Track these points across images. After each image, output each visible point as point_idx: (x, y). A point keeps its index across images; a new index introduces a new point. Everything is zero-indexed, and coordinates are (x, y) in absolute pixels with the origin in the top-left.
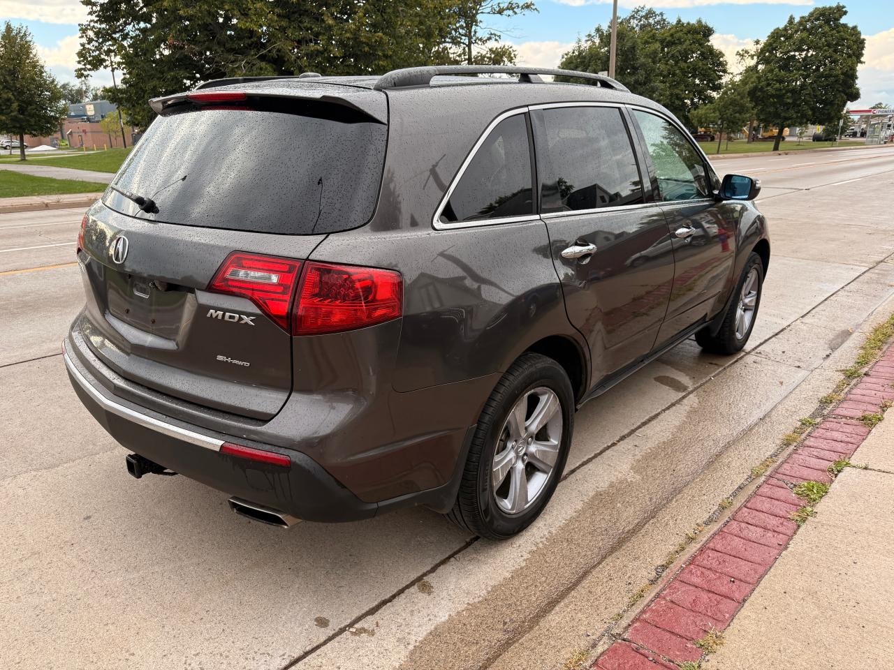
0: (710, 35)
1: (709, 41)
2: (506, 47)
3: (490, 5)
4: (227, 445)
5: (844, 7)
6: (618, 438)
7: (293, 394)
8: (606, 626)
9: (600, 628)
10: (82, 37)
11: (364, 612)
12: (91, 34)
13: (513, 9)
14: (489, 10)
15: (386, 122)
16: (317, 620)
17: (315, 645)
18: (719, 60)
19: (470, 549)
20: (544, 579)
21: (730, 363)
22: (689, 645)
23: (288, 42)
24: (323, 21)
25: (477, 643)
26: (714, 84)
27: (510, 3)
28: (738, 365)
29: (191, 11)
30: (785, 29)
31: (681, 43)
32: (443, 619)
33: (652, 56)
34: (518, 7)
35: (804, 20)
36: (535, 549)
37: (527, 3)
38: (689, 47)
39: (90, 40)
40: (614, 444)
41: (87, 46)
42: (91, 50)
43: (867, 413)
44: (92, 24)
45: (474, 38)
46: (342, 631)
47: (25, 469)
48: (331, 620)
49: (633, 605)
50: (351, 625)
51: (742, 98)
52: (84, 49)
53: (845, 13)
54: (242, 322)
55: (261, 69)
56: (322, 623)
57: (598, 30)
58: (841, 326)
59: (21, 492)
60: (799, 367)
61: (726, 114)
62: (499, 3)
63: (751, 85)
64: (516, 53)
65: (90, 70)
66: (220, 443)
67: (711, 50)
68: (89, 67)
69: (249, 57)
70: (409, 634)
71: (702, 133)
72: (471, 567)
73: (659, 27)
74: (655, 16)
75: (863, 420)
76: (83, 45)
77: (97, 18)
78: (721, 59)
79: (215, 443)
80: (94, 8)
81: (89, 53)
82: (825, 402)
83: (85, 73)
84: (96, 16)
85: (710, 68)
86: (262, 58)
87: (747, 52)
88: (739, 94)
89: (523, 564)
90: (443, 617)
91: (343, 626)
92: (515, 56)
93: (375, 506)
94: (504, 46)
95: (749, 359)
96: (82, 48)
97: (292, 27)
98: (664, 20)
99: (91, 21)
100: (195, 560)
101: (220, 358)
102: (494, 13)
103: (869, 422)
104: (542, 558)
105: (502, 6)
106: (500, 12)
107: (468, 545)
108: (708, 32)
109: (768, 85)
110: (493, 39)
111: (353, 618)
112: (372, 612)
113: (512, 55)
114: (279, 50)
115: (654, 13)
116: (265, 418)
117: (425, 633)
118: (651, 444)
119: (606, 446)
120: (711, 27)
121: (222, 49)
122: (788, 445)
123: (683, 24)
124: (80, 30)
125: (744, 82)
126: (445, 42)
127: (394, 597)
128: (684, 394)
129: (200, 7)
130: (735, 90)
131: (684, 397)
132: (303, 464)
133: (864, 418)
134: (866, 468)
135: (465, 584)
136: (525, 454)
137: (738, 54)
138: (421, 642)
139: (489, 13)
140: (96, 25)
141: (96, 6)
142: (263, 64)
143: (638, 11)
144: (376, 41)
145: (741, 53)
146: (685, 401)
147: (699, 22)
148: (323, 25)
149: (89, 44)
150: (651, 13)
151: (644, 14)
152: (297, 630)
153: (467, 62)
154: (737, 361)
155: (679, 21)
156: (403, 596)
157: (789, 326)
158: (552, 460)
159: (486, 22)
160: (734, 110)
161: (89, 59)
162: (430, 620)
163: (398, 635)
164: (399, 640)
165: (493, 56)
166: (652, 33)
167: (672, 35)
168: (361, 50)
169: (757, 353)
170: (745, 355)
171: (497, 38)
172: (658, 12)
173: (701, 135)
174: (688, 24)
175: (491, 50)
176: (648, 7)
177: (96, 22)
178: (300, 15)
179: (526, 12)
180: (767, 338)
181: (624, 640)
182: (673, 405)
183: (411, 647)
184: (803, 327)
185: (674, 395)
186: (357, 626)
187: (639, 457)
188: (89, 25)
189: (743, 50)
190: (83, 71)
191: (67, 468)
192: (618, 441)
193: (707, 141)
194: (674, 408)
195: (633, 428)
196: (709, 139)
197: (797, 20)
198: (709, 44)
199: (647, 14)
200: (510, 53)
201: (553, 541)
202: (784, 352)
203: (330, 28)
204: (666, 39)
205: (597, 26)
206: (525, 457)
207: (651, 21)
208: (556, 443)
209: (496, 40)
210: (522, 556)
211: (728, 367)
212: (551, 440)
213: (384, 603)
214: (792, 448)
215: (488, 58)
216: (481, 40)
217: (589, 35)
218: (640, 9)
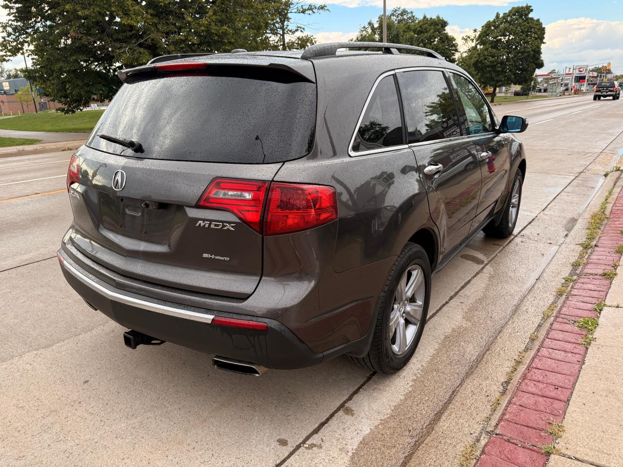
0: (446, 26)
1: (445, 30)
2: (309, 36)
3: (296, 7)
4: (217, 318)
5: (531, 7)
6: (448, 298)
7: (263, 278)
8: (481, 426)
9: (478, 428)
10: (3, 32)
11: (310, 432)
12: (10, 29)
13: (312, 10)
14: (296, 10)
15: (315, 82)
16: (278, 441)
17: (282, 459)
18: (452, 43)
19: (371, 382)
20: (427, 398)
21: (507, 242)
22: (542, 434)
23: (159, 34)
24: (184, 18)
25: (395, 447)
27: (310, 6)
28: (511, 244)
29: (87, 12)
30: (494, 21)
31: (427, 32)
32: (367, 432)
33: (410, 41)
34: (316, 8)
35: (506, 16)
36: (415, 378)
37: (321, 6)
38: (433, 34)
39: (9, 35)
40: (447, 303)
41: (7, 39)
42: (10, 41)
43: (606, 271)
44: (10, 22)
45: (286, 30)
46: (298, 447)
47: (27, 350)
48: (289, 440)
49: (495, 410)
50: (304, 442)
52: (5, 40)
53: (532, 10)
54: (225, 228)
55: (140, 53)
56: (283, 442)
57: (370, 24)
58: (569, 216)
60: (551, 243)
62: (302, 6)
63: (475, 59)
64: (316, 40)
65: (10, 56)
66: (212, 317)
67: (447, 36)
68: (9, 54)
69: (131, 45)
70: (346, 445)
72: (375, 394)
73: (410, 21)
74: (408, 14)
75: (604, 276)
76: (3, 38)
77: (14, 18)
78: (454, 42)
79: (208, 318)
80: (11, 10)
81: (9, 44)
82: (575, 265)
83: (7, 58)
84: (13, 17)
85: (447, 48)
86: (141, 45)
87: (469, 37)
88: (467, 65)
89: (411, 389)
90: (366, 431)
91: (298, 443)
92: (315, 42)
93: (321, 355)
94: (307, 36)
95: (518, 240)
96: (3, 40)
97: (161, 23)
98: (414, 17)
99: (9, 20)
100: (176, 406)
101: (205, 255)
102: (299, 13)
103: (609, 277)
104: (422, 384)
105: (304, 7)
106: (303, 12)
107: (369, 379)
108: (444, 24)
109: (485, 59)
110: (300, 31)
111: (304, 437)
112: (316, 431)
113: (313, 42)
114: (152, 40)
115: (407, 12)
116: (244, 297)
117: (357, 443)
118: (471, 301)
119: (442, 304)
120: (446, 21)
121: (110, 39)
122: (561, 295)
123: (428, 19)
124: (1, 27)
125: (470, 57)
126: (266, 33)
127: (328, 420)
128: (483, 266)
129: (94, 9)
130: (464, 63)
131: (483, 268)
132: (277, 328)
133: (605, 275)
134: (618, 307)
135: (375, 406)
136: (404, 312)
137: (463, 38)
138: (356, 450)
139: (296, 12)
140: (13, 23)
141: (13, 9)
142: (142, 50)
143: (396, 10)
144: (222, 32)
145: (465, 38)
146: (485, 270)
147: (438, 17)
148: (184, 22)
149: (8, 37)
150: (404, 12)
151: (400, 12)
152: (267, 450)
153: (282, 46)
154: (510, 242)
155: (425, 17)
156: (334, 418)
157: (536, 217)
158: (419, 316)
159: (295, 19)
161: (9, 48)
162: (358, 433)
163: (339, 446)
164: (340, 450)
165: (300, 42)
166: (407, 25)
167: (421, 26)
168: (212, 39)
169: (521, 236)
170: (514, 238)
171: (302, 29)
172: (409, 11)
174: (431, 19)
175: (298, 38)
176: (402, 8)
177: (14, 21)
178: (167, 14)
179: (321, 11)
180: (525, 225)
181: (497, 434)
182: (478, 273)
183: (350, 454)
184: (545, 217)
185: (477, 267)
186: (309, 442)
187: (466, 310)
188: (8, 23)
189: (466, 36)
190: (4, 57)
191: (59, 347)
192: (449, 300)
194: (479, 275)
195: (456, 291)
197: (501, 15)
198: (445, 32)
199: (402, 13)
200: (312, 40)
201: (426, 371)
202: (538, 234)
203: (189, 22)
204: (417, 29)
205: (369, 21)
206: (404, 315)
207: (405, 17)
208: (421, 303)
209: (301, 31)
210: (408, 384)
211: (506, 246)
212: (418, 301)
213: (322, 424)
214: (564, 297)
215: (296, 43)
216: (291, 31)
217: (364, 27)
218: (397, 9)
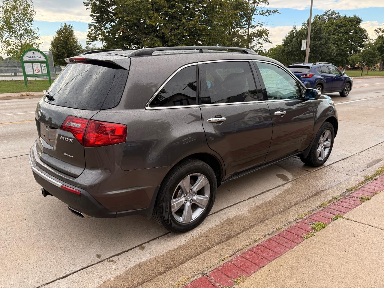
0: (360, 22)
1: (359, 25)
2: (265, 29)
3: (258, 11)
4: (63, 185)
6: (247, 198)
7: (86, 169)
8: (203, 270)
9: (201, 270)
10: (89, 29)
11: (115, 254)
12: (93, 28)
13: (268, 13)
14: (258, 13)
15: (128, 69)
16: (97, 255)
17: (93, 264)
18: (364, 33)
19: (166, 236)
20: (190, 250)
21: (316, 170)
22: (230, 281)
23: (167, 30)
24: (181, 21)
25: (153, 271)
26: (361, 45)
27: (267, 10)
28: (318, 171)
29: (129, 18)
31: (345, 26)
32: (144, 260)
33: (329, 33)
34: (271, 12)
36: (192, 238)
37: (275, 10)
38: (350, 28)
39: (92, 30)
40: (245, 200)
41: (91, 32)
42: (92, 34)
43: (364, 196)
44: (93, 24)
45: (251, 26)
46: (105, 260)
47: (20, 192)
48: (102, 256)
49: (218, 263)
50: (108, 258)
51: (374, 51)
52: (90, 33)
54: (70, 141)
55: (155, 41)
56: (99, 256)
58: (378, 157)
59: (16, 200)
60: (347, 174)
61: (366, 58)
62: (262, 10)
63: (379, 45)
64: (269, 32)
65: (91, 41)
66: (61, 184)
67: (360, 29)
68: (91, 40)
69: (151, 36)
70: (129, 264)
71: (357, 66)
72: (163, 242)
73: (337, 19)
74: (336, 14)
75: (361, 199)
76: (89, 32)
77: (95, 22)
78: (365, 33)
80: (94, 17)
81: (92, 35)
82: (348, 190)
83: (90, 43)
84: (95, 21)
85: (359, 37)
86: (156, 36)
87: (380, 29)
88: (373, 49)
89: (184, 244)
90: (144, 259)
91: (106, 258)
92: (268, 33)
93: (115, 213)
94: (264, 29)
95: (324, 170)
96: (89, 33)
97: (169, 23)
98: (340, 16)
99: (93, 23)
101: (65, 154)
102: (260, 15)
103: (363, 200)
104: (193, 242)
105: (263, 11)
106: (263, 14)
107: (166, 234)
108: (359, 21)
110: (259, 26)
111: (111, 256)
112: (118, 254)
113: (267, 33)
114: (163, 33)
115: (335, 12)
116: (75, 177)
117: (135, 265)
118: (261, 202)
119: (241, 201)
120: (360, 18)
121: (141, 33)
122: (320, 207)
123: (347, 17)
124: (89, 26)
125: (376, 43)
126: (238, 27)
127: (129, 250)
128: (286, 182)
129: (133, 16)
130: (371, 47)
131: (286, 184)
132: (85, 194)
133: (362, 198)
134: (348, 219)
135: (157, 249)
136: (192, 200)
137: (375, 30)
138: (132, 268)
139: (258, 15)
140: (94, 24)
141: (95, 17)
142: (156, 39)
143: (328, 12)
144: (203, 29)
145: (377, 30)
146: (286, 185)
147: (355, 16)
148: (181, 22)
149: (92, 31)
150: (333, 13)
151: (330, 13)
152: (89, 258)
153: (247, 36)
154: (318, 170)
155: (345, 16)
156: (132, 250)
157: (352, 156)
158: (205, 203)
159: (256, 19)
160: (370, 56)
161: (91, 37)
162: (139, 260)
163: (124, 264)
164: (124, 266)
165: (258, 33)
166: (331, 22)
167: (341, 23)
168: (196, 32)
169: (330, 167)
170: (323, 167)
171: (261, 25)
172: (337, 12)
173: (356, 67)
174: (350, 17)
175: (258, 30)
176: (332, 10)
177: (95, 23)
178: (172, 18)
179: (275, 14)
180: (338, 161)
181: (207, 276)
182: (279, 186)
183: (127, 269)
184: (359, 157)
185: (281, 182)
186: (111, 259)
187: (253, 206)
188: (92, 24)
189: (378, 29)
190: (89, 42)
192: (247, 199)
193: (359, 70)
194: (279, 188)
195: (256, 194)
196: (360, 69)
198: (360, 26)
199: (332, 13)
200: (266, 32)
201: (201, 236)
202: (343, 167)
203: (184, 23)
204: (338, 24)
206: (191, 201)
207: (334, 16)
208: (207, 196)
209: (260, 26)
210: (185, 240)
211: (312, 172)
212: (206, 195)
213: (124, 252)
214: (322, 208)
215: (256, 34)
216: (254, 26)
217: (304, 23)
218: (328, 11)
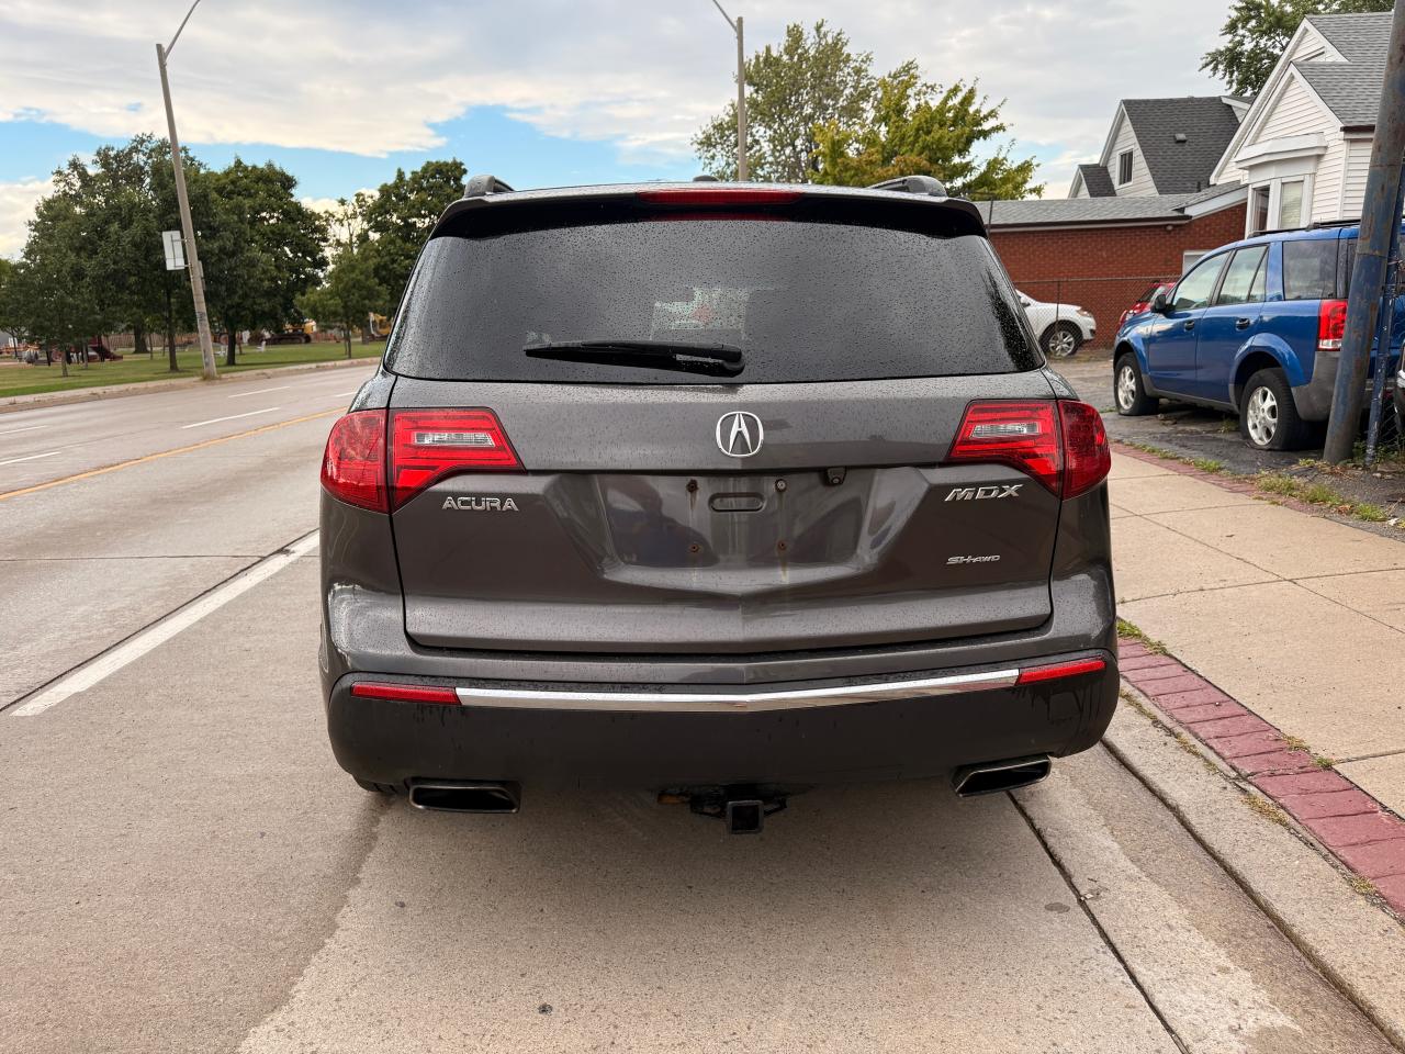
0: (292, 186)
1: (292, 196)
4: (1026, 672)
5: (462, 164)
8: (1218, 776)
9: (1220, 780)
16: (1049, 909)
18: (313, 223)
22: (1290, 752)
26: (314, 259)
30: (396, 186)
31: (250, 195)
32: (1116, 846)
35: (416, 177)
38: (265, 202)
46: (1083, 903)
48: (1058, 902)
49: (1200, 754)
50: (1078, 894)
51: (367, 278)
53: (465, 171)
56: (1058, 908)
57: (74, 165)
61: (351, 301)
67: (298, 208)
70: (1123, 871)
71: (291, 331)
78: (317, 223)
79: (1010, 674)
85: (303, 235)
88: (362, 273)
90: (1113, 845)
91: (1074, 899)
98: (192, 160)
101: (953, 560)
108: (288, 183)
109: (393, 261)
111: (1067, 888)
117: (1130, 864)
120: (290, 175)
123: (246, 167)
125: (366, 255)
135: (1069, 813)
138: (1143, 871)
143: (144, 141)
147: (270, 166)
151: (154, 146)
152: (1058, 926)
155: (238, 163)
160: (360, 296)
162: (1111, 852)
163: (1120, 877)
164: (1129, 880)
167: (234, 181)
173: (289, 334)
174: (254, 167)
183: (1146, 879)
186: (1083, 890)
193: (300, 343)
196: (303, 340)
197: (408, 176)
198: (294, 200)
204: (224, 188)
205: (71, 158)
218: (145, 138)
